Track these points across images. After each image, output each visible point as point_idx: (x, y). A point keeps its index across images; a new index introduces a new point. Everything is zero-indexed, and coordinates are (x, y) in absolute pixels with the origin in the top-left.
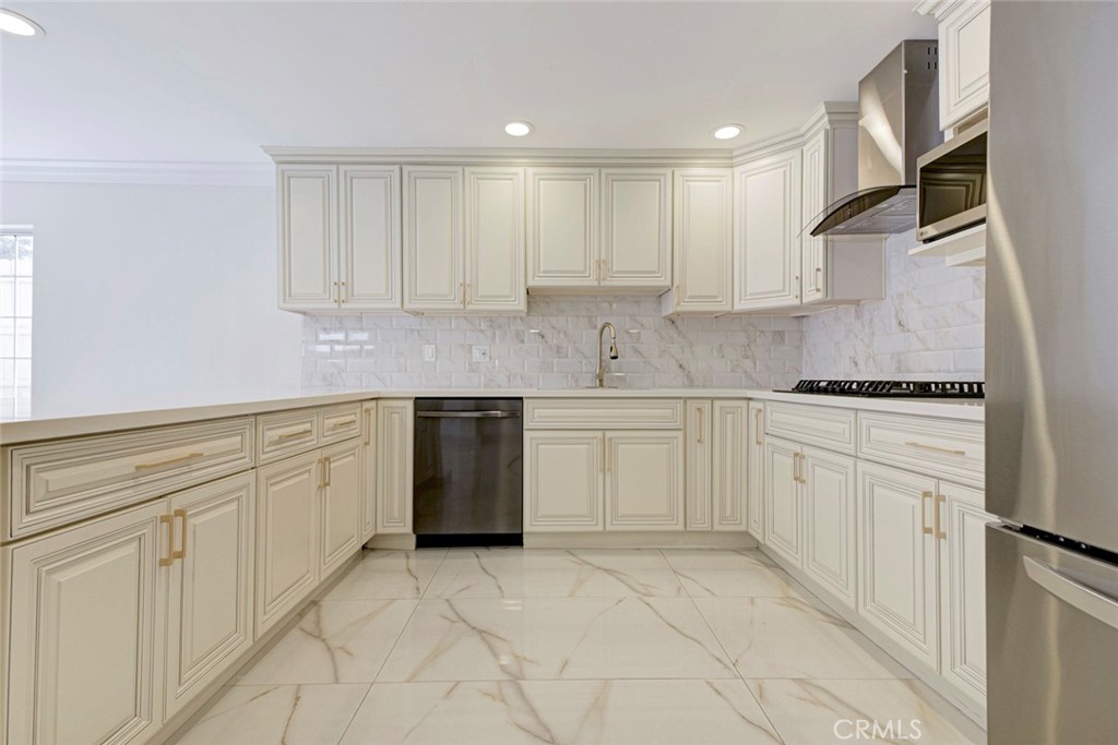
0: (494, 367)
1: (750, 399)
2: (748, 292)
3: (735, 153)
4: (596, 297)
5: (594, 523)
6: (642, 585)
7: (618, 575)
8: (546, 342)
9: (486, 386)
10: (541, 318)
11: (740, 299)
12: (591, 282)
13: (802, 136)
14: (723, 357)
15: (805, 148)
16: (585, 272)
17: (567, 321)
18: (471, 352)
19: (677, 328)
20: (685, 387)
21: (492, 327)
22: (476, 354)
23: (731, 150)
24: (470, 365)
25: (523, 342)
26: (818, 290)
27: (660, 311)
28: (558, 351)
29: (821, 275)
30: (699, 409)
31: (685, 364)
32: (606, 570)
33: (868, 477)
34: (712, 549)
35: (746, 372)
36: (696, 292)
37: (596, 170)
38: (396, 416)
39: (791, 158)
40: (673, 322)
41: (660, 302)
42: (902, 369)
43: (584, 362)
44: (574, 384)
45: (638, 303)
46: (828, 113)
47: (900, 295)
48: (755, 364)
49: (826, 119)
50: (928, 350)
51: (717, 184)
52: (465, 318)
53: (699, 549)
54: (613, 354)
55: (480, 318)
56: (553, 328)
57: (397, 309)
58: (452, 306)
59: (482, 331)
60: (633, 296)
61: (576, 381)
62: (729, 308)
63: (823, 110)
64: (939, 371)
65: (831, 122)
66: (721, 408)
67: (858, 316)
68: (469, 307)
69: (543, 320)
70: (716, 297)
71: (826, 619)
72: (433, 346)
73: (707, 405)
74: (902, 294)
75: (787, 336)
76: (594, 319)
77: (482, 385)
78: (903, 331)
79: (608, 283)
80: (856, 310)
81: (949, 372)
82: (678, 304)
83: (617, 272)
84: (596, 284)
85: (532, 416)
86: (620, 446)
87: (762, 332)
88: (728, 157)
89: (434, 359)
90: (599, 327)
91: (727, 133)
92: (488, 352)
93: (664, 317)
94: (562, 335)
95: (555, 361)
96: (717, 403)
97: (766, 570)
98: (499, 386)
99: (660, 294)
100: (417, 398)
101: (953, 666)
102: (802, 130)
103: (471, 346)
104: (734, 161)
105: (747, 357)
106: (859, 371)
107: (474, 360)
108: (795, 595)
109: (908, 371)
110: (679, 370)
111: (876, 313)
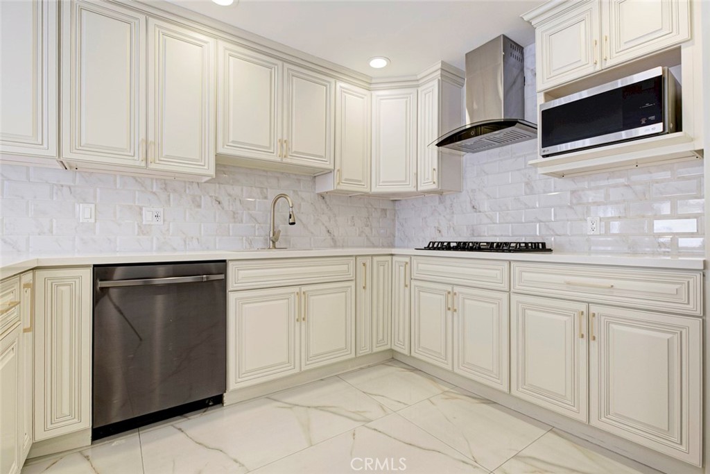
0: (168, 230)
1: (392, 255)
2: (381, 181)
3: (373, 81)
4: (266, 172)
5: (292, 367)
6: (354, 412)
7: (330, 409)
8: (223, 208)
9: (159, 249)
10: (217, 185)
11: (376, 185)
12: (275, 157)
13: (418, 80)
14: (354, 225)
15: (420, 89)
16: (269, 148)
17: (242, 190)
18: (141, 214)
19: (326, 202)
20: (332, 247)
21: (166, 189)
22: (148, 217)
23: (371, 78)
24: (139, 227)
25: (199, 206)
26: (434, 183)
27: (315, 188)
28: (234, 216)
29: (436, 173)
30: (364, 264)
31: (331, 231)
32: (316, 408)
33: (520, 305)
34: (369, 366)
35: (367, 236)
36: (350, 177)
37: (280, 63)
38: (65, 289)
39: (411, 93)
40: (323, 198)
41: (315, 182)
42: (475, 235)
43: (257, 227)
44: (248, 246)
45: (299, 180)
46: (442, 69)
47: (473, 191)
48: (371, 230)
49: (439, 72)
50: (494, 223)
51: (361, 99)
52: (134, 178)
53: (361, 369)
54: (291, 221)
55: (152, 179)
56: (229, 195)
57: (52, 158)
58: (131, 163)
59: (154, 193)
60: (296, 175)
61: (250, 244)
62: (367, 190)
63: (439, 66)
64: (502, 236)
65: (442, 75)
66: (377, 262)
67: (441, 201)
68: (152, 166)
69: (219, 187)
70: (360, 181)
71: (477, 401)
72: (93, 206)
73: (368, 261)
74: (475, 190)
75: (388, 213)
76: (265, 190)
77: (154, 248)
78: (476, 212)
79: (288, 160)
80: (440, 198)
81: (509, 236)
82: (339, 184)
83: (295, 152)
84: (279, 159)
85: (236, 278)
86: (312, 298)
87: (375, 209)
88: (369, 82)
89: (92, 220)
90: (271, 197)
91: (378, 63)
92: (161, 214)
93: (318, 194)
94: (238, 202)
95: (231, 225)
96: (375, 259)
97: (412, 373)
98: (174, 250)
99: (315, 175)
100: (95, 266)
101: (600, 417)
102: (419, 77)
103: (141, 209)
104: (372, 86)
105: (368, 226)
106: (442, 236)
107: (144, 223)
108: (447, 389)
109: (479, 236)
110: (328, 234)
111: (455, 201)
